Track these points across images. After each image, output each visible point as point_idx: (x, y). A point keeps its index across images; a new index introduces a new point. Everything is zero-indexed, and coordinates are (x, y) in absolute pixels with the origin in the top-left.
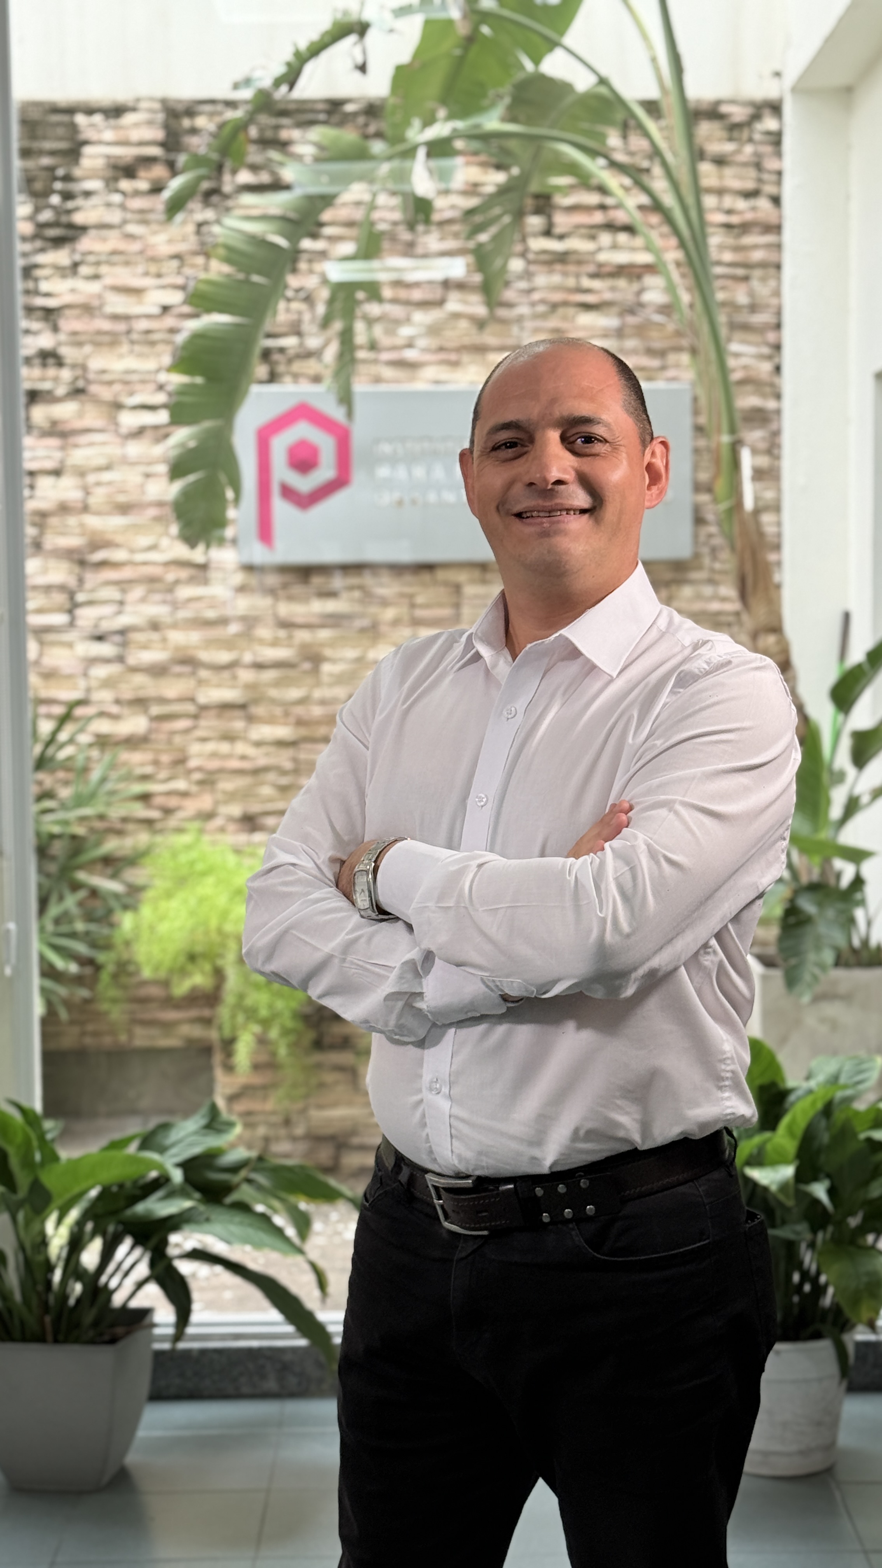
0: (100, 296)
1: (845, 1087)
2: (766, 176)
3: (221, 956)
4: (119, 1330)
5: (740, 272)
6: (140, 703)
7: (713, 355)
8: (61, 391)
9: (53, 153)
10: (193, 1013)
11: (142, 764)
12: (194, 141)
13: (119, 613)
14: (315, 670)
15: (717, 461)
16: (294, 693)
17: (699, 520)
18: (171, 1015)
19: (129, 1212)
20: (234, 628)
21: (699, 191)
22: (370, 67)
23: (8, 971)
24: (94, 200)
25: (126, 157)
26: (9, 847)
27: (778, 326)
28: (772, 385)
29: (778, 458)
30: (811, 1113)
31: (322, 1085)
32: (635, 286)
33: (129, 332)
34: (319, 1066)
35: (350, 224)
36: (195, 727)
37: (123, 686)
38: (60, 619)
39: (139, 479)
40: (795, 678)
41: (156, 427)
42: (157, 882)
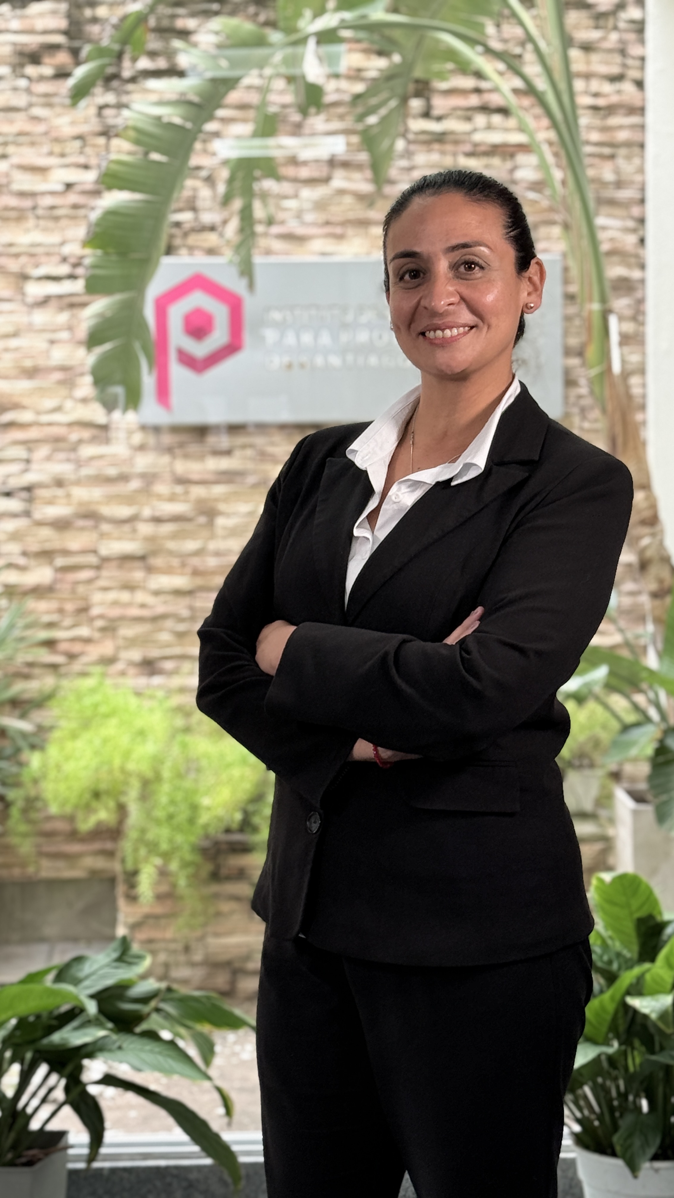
0: (7, 175)
2: (630, 62)
3: (124, 793)
4: (37, 1152)
5: (607, 151)
6: (46, 555)
7: (585, 230)
10: (97, 846)
11: (48, 612)
12: (94, 29)
13: (26, 471)
14: (211, 524)
15: (589, 329)
16: (191, 545)
17: (569, 381)
18: (75, 848)
19: (45, 1041)
20: (135, 484)
21: (570, 76)
25: (31, 44)
27: (642, 201)
28: (637, 256)
29: (643, 324)
31: (218, 914)
32: (509, 165)
33: (34, 208)
34: (216, 896)
35: (243, 107)
36: (97, 578)
37: (30, 539)
39: (44, 345)
40: (662, 531)
41: (60, 297)
42: (63, 723)
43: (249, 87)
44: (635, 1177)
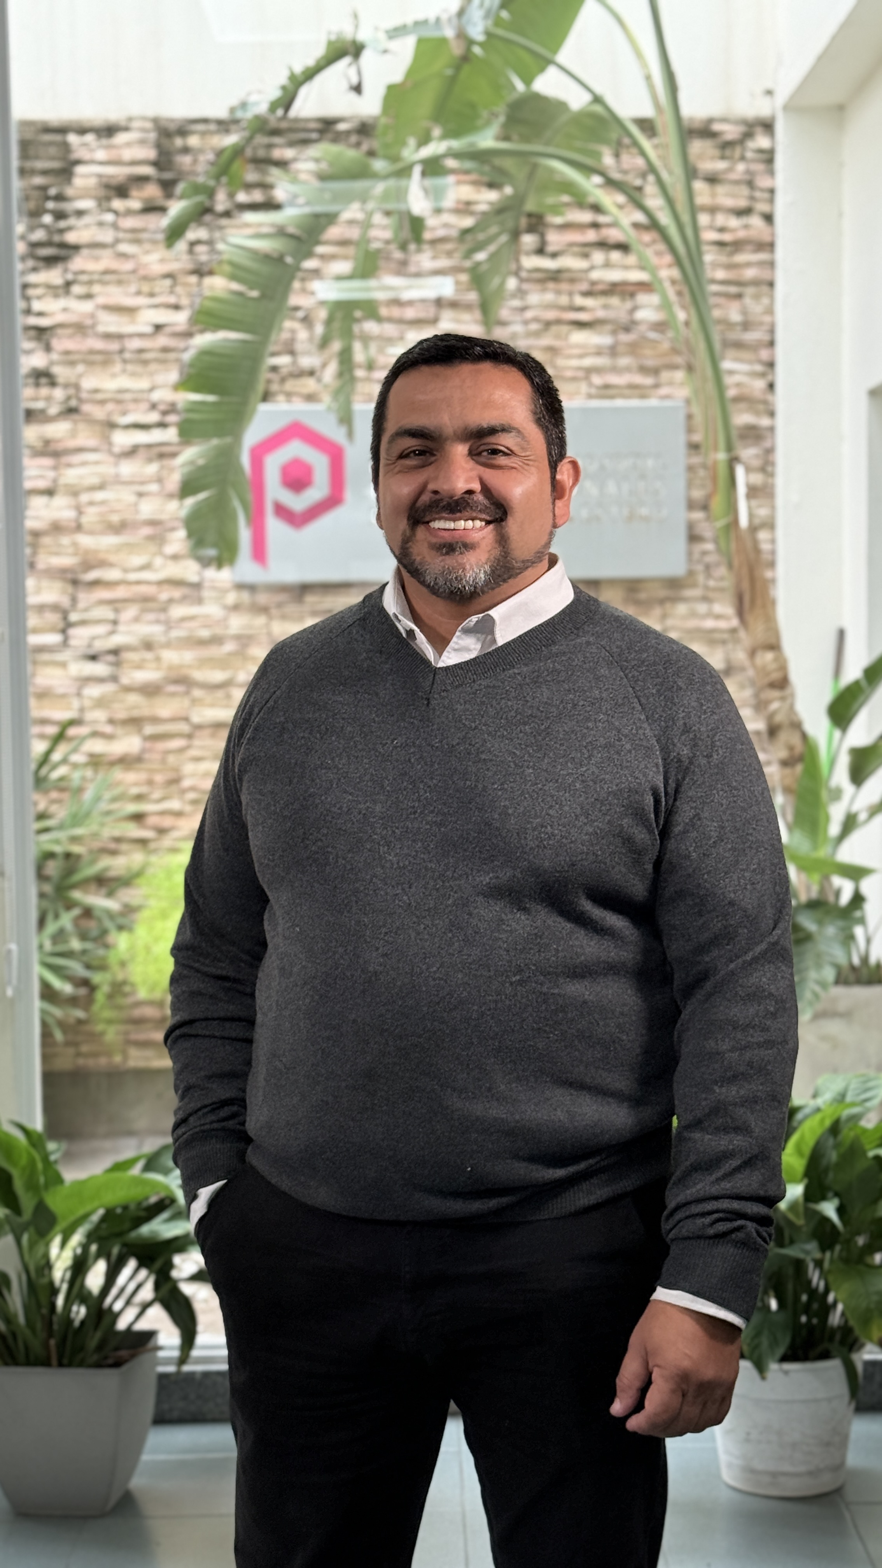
0: (92, 316)
1: (853, 1104)
2: (758, 194)
4: (123, 1353)
5: (733, 289)
6: (134, 722)
7: (709, 372)
8: (53, 410)
9: (45, 173)
11: (136, 784)
12: (186, 160)
13: (112, 632)
15: (714, 479)
17: (693, 537)
19: (133, 1234)
20: (229, 647)
21: (694, 210)
22: (366, 87)
23: (10, 992)
24: (86, 220)
25: (118, 176)
26: (10, 867)
27: (771, 344)
28: (765, 402)
29: (772, 475)
30: (819, 1131)
32: (628, 305)
33: (121, 351)
35: (343, 243)
36: (188, 747)
37: (116, 706)
38: (54, 638)
39: (132, 498)
40: (792, 695)
41: (149, 446)
42: (153, 902)
43: (351, 222)
44: (763, 1378)
